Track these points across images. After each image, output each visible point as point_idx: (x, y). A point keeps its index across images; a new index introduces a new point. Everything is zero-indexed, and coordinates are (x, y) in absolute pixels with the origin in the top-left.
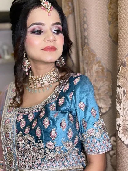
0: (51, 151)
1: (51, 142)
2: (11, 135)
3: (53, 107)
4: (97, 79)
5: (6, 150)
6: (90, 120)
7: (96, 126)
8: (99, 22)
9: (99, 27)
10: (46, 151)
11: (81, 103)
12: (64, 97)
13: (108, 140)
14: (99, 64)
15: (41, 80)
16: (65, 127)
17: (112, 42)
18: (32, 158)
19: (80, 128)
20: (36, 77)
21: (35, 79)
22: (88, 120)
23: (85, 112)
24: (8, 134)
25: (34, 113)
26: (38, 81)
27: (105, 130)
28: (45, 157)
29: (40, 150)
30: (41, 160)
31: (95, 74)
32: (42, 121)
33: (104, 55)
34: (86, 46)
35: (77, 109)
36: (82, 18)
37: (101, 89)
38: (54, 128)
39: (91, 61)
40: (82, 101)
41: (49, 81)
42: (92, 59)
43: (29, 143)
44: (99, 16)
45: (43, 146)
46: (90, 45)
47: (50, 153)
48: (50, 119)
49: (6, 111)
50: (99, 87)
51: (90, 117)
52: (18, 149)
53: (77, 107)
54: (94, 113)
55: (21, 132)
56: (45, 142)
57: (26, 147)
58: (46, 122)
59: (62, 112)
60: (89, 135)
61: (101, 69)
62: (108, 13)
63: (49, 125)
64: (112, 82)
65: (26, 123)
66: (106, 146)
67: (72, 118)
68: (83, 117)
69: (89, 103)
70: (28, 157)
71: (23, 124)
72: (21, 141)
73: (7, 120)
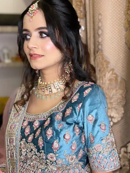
0: (52, 163)
1: (52, 153)
2: (14, 141)
3: (59, 117)
4: (110, 87)
5: (9, 156)
6: (98, 135)
7: (104, 142)
8: (115, 28)
9: (115, 34)
10: (47, 162)
11: (90, 116)
12: (71, 108)
13: (116, 158)
14: (113, 72)
15: (49, 87)
16: (68, 140)
17: (128, 49)
18: (34, 166)
19: (87, 143)
20: (44, 84)
21: (43, 86)
22: (96, 135)
23: (94, 126)
24: (12, 140)
25: (39, 121)
26: (46, 88)
27: (114, 147)
28: (46, 168)
29: (42, 161)
30: (42, 171)
31: (108, 82)
32: (45, 130)
33: (119, 62)
34: (100, 52)
35: (85, 121)
36: (97, 23)
37: (114, 98)
38: (57, 140)
39: (104, 68)
40: (91, 114)
41: (58, 89)
42: (105, 66)
43: (31, 152)
44: (115, 22)
45: (44, 157)
46: (104, 52)
47: (51, 165)
48: (54, 129)
49: (13, 115)
50: (111, 96)
51: (98, 131)
52: (20, 156)
53: (85, 120)
54: (103, 128)
55: (24, 139)
56: (47, 153)
57: (28, 155)
58: (50, 132)
59: (67, 123)
60: (96, 151)
61: (114, 77)
62: (125, 19)
63: (52, 135)
64: (126, 91)
65: (31, 131)
66: (113, 165)
67: (78, 131)
68: (91, 131)
69: (99, 116)
70: (30, 165)
71: (27, 131)
72: (24, 148)
73: (12, 125)
